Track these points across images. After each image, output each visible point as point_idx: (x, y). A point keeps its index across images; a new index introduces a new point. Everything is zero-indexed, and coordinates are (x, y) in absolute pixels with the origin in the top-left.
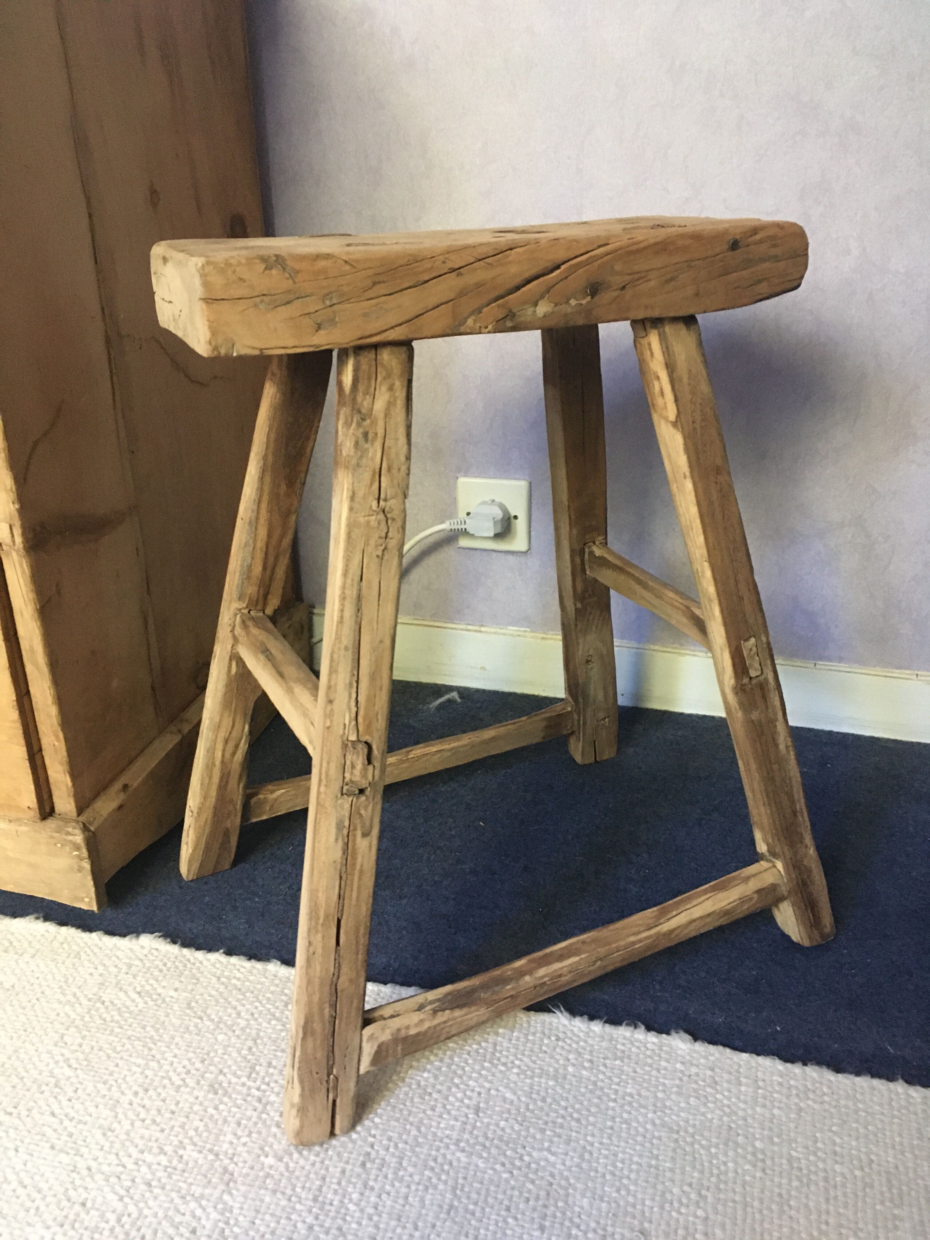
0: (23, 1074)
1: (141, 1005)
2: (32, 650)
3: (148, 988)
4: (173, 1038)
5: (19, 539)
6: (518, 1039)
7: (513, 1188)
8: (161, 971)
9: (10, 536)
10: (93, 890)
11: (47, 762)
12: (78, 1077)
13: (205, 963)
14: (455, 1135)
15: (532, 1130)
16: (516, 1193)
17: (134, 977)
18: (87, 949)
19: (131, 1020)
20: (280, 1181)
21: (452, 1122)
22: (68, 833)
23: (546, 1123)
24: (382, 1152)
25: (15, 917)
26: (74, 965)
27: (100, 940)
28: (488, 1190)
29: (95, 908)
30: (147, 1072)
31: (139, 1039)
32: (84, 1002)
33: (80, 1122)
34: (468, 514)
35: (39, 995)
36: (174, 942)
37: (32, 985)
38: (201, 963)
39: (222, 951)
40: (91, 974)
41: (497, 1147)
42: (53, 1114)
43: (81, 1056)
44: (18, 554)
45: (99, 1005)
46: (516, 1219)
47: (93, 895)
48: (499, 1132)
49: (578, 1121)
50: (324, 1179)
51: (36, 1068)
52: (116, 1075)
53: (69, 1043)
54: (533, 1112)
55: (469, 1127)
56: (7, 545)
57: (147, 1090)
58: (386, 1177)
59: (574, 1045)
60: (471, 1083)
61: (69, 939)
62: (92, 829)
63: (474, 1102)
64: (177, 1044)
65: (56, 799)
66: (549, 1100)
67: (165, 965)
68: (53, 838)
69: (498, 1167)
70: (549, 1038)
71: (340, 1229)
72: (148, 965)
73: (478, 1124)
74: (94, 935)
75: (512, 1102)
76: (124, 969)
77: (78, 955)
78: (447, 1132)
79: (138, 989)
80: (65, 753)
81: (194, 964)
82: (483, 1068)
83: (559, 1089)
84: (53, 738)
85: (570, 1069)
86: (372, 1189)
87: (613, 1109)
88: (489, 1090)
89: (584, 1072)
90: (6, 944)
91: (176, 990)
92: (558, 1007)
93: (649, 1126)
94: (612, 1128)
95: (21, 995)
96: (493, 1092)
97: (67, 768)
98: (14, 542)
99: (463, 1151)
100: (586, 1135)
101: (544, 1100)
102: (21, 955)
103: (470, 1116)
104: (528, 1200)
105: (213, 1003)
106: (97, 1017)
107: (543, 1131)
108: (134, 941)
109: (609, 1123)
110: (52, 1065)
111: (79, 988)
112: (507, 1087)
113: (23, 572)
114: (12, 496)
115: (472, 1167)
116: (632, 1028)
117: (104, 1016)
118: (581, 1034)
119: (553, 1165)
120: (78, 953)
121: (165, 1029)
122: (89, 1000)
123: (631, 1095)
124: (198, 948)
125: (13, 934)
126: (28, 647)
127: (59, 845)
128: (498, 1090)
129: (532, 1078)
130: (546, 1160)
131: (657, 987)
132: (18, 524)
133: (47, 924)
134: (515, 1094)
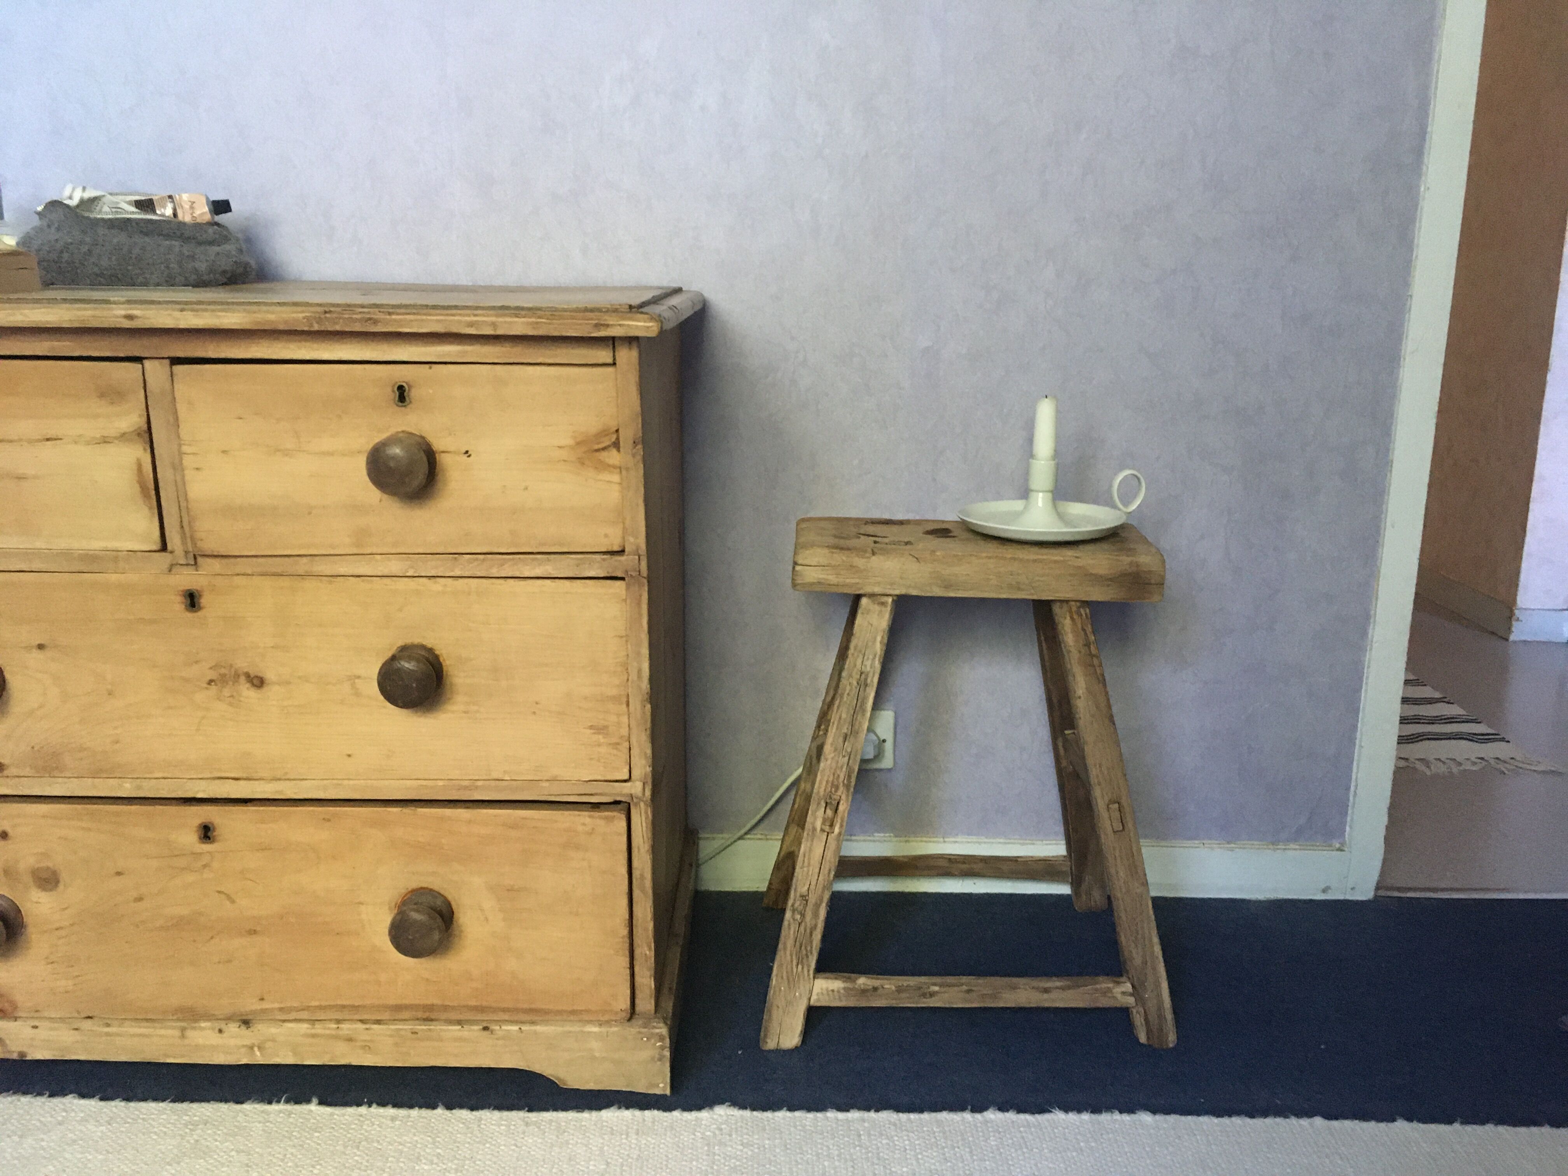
1: (750, 1153)
2: (642, 876)
3: (745, 1141)
5: (648, 793)
6: (1036, 1132)
8: (747, 1128)
9: (641, 790)
10: (669, 1075)
11: (638, 970)
13: (776, 1118)
17: (730, 1135)
18: (677, 1123)
19: (750, 1163)
22: (654, 1027)
26: (675, 1135)
29: (669, 1092)
32: (704, 1157)
35: (664, 1158)
36: (743, 1108)
37: (654, 1153)
38: (773, 1119)
39: (785, 1109)
40: (694, 1139)
44: (645, 804)
45: (717, 1157)
47: (668, 1080)
56: (637, 798)
59: (1077, 1130)
60: (1022, 1162)
61: (656, 1120)
62: (669, 1022)
65: (637, 1001)
66: (1078, 1164)
67: (747, 1124)
68: (640, 1033)
70: (1057, 1128)
72: (733, 1126)
74: (675, 1113)
75: (1055, 1169)
76: (717, 1132)
77: (672, 1128)
79: (739, 1143)
80: (653, 961)
81: (769, 1121)
82: (1024, 1153)
83: (1081, 1157)
85: (1082, 1144)
87: (1123, 1161)
89: (1092, 1145)
90: (609, 1129)
91: (769, 1139)
92: (1054, 1108)
93: (1151, 1168)
97: (653, 972)
98: (644, 794)
101: (1075, 1164)
102: (627, 1135)
105: (803, 1143)
106: (722, 1165)
108: (711, 1112)
109: (1125, 1170)
111: (692, 1149)
112: (1046, 1160)
113: (647, 818)
116: (1110, 1114)
117: (727, 1163)
118: (1077, 1123)
122: (707, 1155)
123: (1130, 1152)
124: (765, 1110)
126: (639, 877)
127: (645, 1039)
128: (1041, 1163)
129: (1060, 1153)
132: (650, 781)
133: (631, 1110)
134: (1054, 1164)
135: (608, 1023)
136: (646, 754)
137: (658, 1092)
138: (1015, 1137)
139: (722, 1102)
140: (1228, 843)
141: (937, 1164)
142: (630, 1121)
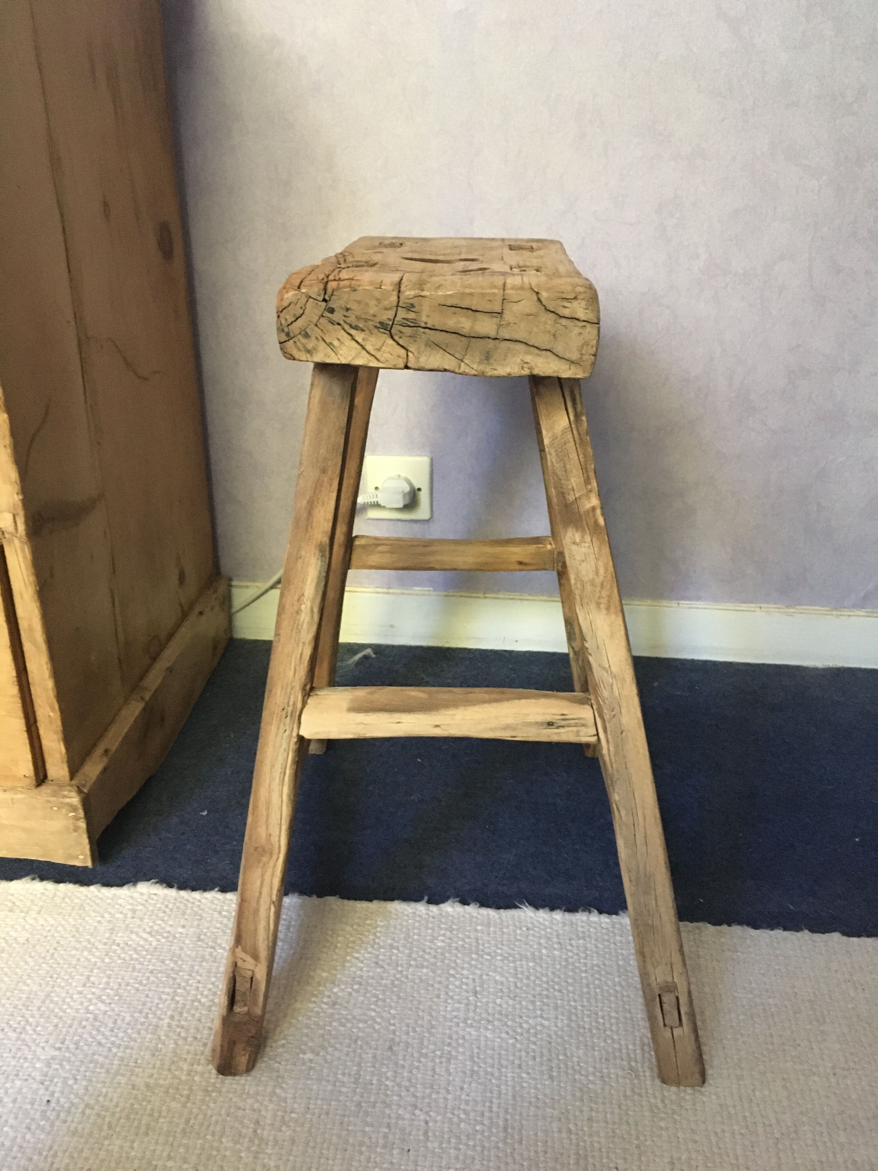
0: (61, 1014)
1: (154, 943)
2: (31, 629)
3: (156, 928)
4: (192, 967)
5: (21, 527)
6: (495, 933)
7: (520, 1051)
8: (164, 912)
9: (13, 524)
10: (88, 847)
11: (42, 732)
12: (113, 1010)
13: (203, 901)
14: (462, 1015)
15: (524, 1003)
16: (524, 1054)
17: (141, 919)
18: (88, 901)
19: (149, 957)
20: (322, 1071)
21: (457, 1005)
22: (65, 797)
23: (534, 996)
24: (404, 1037)
25: (12, 880)
26: (80, 916)
27: (99, 891)
28: (500, 1054)
29: (89, 864)
30: (177, 998)
31: (160, 972)
32: (100, 946)
33: (127, 1047)
34: (377, 488)
35: (55, 945)
36: (170, 886)
37: (46, 937)
38: (200, 901)
39: (217, 889)
40: (99, 922)
41: (499, 1020)
42: (100, 1044)
43: (111, 992)
44: (20, 541)
45: (114, 947)
46: (528, 1073)
47: (88, 852)
48: (498, 1008)
49: (560, 991)
50: (359, 1065)
51: (71, 1007)
52: (149, 1005)
53: (97, 983)
54: (521, 988)
55: (472, 1007)
56: (9, 533)
57: (181, 1014)
58: (412, 1056)
59: (542, 932)
60: (465, 972)
61: (69, 894)
62: (86, 791)
63: (471, 987)
64: (197, 972)
65: (49, 766)
66: (532, 978)
67: (167, 906)
68: (49, 802)
69: (503, 1035)
70: (521, 929)
71: (384, 1102)
72: (151, 908)
73: (479, 1004)
74: (92, 888)
75: (502, 983)
76: (130, 915)
77: (82, 907)
78: (455, 1014)
79: (148, 930)
80: (59, 723)
81: (193, 903)
82: (472, 959)
83: (538, 969)
84: (48, 709)
85: (544, 951)
86: (403, 1067)
87: (586, 978)
88: (481, 976)
89: (556, 953)
90: (10, 905)
91: (183, 927)
92: (524, 902)
93: (618, 988)
94: (589, 993)
95: (38, 947)
96: (484, 977)
97: (60, 736)
98: (16, 529)
99: (471, 1026)
100: (569, 1001)
101: (528, 978)
102: (27, 913)
103: (471, 998)
104: (534, 1058)
105: (221, 934)
106: (116, 958)
107: (533, 1003)
108: (132, 889)
109: (585, 990)
110: (86, 1004)
111: (92, 935)
112: (495, 971)
113: (25, 558)
114: (17, 488)
115: (482, 1038)
116: (587, 913)
117: (122, 956)
118: (546, 923)
119: (548, 1028)
120: (82, 905)
121: (183, 961)
122: (105, 944)
123: (598, 966)
124: (194, 889)
125: (13, 895)
126: (26, 627)
127: (56, 808)
128: (488, 975)
129: (514, 962)
130: (542, 1025)
131: (598, 878)
132: (21, 513)
133: (45, 883)
134: (503, 976)
135: (13, 789)
137: (78, 864)
138: (469, 937)
139: (147, 878)
140: (788, 607)
141: (365, 969)
142: (39, 896)
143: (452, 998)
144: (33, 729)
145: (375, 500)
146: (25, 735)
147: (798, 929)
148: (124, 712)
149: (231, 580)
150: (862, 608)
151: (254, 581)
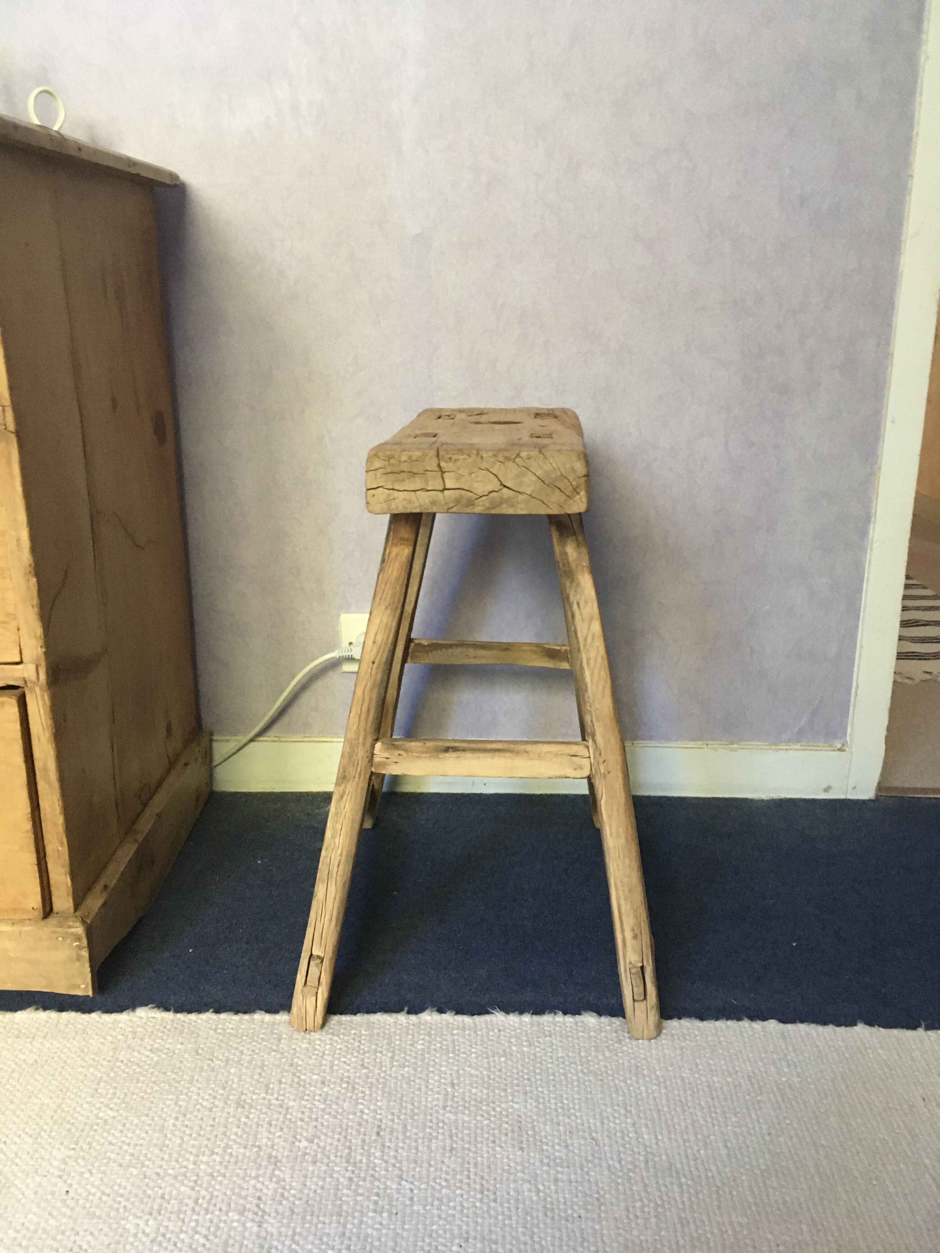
0: (72, 1121)
1: (156, 1059)
2: (46, 769)
3: (156, 1046)
4: (193, 1077)
5: (43, 677)
6: (469, 1035)
7: (494, 1129)
8: (163, 1032)
9: (35, 674)
10: (89, 975)
11: (50, 866)
12: (121, 1115)
13: (199, 1021)
14: (441, 1104)
15: (497, 1091)
16: (497, 1132)
17: (142, 1039)
18: (90, 1026)
19: (151, 1070)
20: (316, 1155)
21: (436, 1096)
22: (70, 927)
23: (506, 1085)
24: (389, 1123)
25: (16, 1011)
26: (84, 1039)
27: (100, 1017)
28: (476, 1133)
29: (90, 993)
30: (180, 1103)
31: (163, 1082)
32: (105, 1063)
33: (136, 1145)
34: (351, 644)
35: (62, 1064)
36: (167, 1009)
37: (53, 1058)
38: (196, 1022)
39: (212, 1010)
40: (102, 1043)
41: (474, 1105)
42: (111, 1143)
43: (118, 1101)
44: (40, 689)
45: (118, 1064)
46: (501, 1147)
47: (89, 981)
48: (473, 1097)
49: (529, 1079)
50: (350, 1148)
51: (82, 1115)
52: (154, 1109)
53: (104, 1094)
54: (494, 1079)
55: (450, 1097)
56: (31, 682)
57: (185, 1115)
58: (398, 1138)
59: (513, 1033)
60: (443, 1069)
61: (72, 1021)
62: (89, 921)
63: (449, 1081)
64: (197, 1081)
65: (54, 899)
66: (504, 1071)
67: (165, 1027)
68: (55, 932)
69: (479, 1118)
70: (493, 1031)
71: (372, 1176)
72: (150, 1030)
73: (456, 1094)
74: (94, 1015)
75: (477, 1076)
76: (130, 1036)
77: (84, 1031)
78: (435, 1103)
79: (149, 1048)
80: (67, 857)
81: (190, 1024)
82: (450, 1058)
83: (509, 1063)
84: (58, 844)
85: (514, 1048)
86: (389, 1147)
87: (552, 1068)
88: (458, 1071)
89: (525, 1049)
90: (16, 1032)
91: (182, 1044)
92: (494, 1009)
93: (580, 1075)
94: (554, 1080)
95: (46, 1067)
96: (461, 1072)
97: (67, 869)
98: (38, 678)
99: (450, 1112)
100: (537, 1088)
101: (500, 1071)
102: (34, 1038)
103: (449, 1090)
104: (507, 1135)
105: (217, 1048)
106: (120, 1073)
107: (505, 1090)
108: (132, 1014)
109: (551, 1078)
110: (95, 1112)
111: (96, 1054)
112: (470, 1066)
113: (44, 704)
114: (41, 642)
115: (460, 1121)
116: (553, 1015)
117: (126, 1070)
118: (516, 1025)
119: (519, 1110)
120: (85, 1030)
121: (183, 1072)
122: (109, 1061)
123: (562, 1057)
124: (190, 1012)
125: (18, 1024)
126: (42, 767)
127: (60, 939)
128: (464, 1070)
129: (487, 1058)
130: (512, 1107)
131: (563, 987)
132: (43, 664)
133: (48, 1012)
134: (478, 1070)
135: (21, 922)
136: (36, 634)
137: (80, 993)
138: (446, 1040)
139: (144, 1004)
140: (732, 743)
141: (352, 1071)
142: (43, 1023)
143: (432, 1090)
144: (43, 862)
145: (350, 654)
146: (36, 868)
147: (739, 1019)
148: (120, 853)
149: (212, 734)
150: (798, 742)
151: (235, 735)
